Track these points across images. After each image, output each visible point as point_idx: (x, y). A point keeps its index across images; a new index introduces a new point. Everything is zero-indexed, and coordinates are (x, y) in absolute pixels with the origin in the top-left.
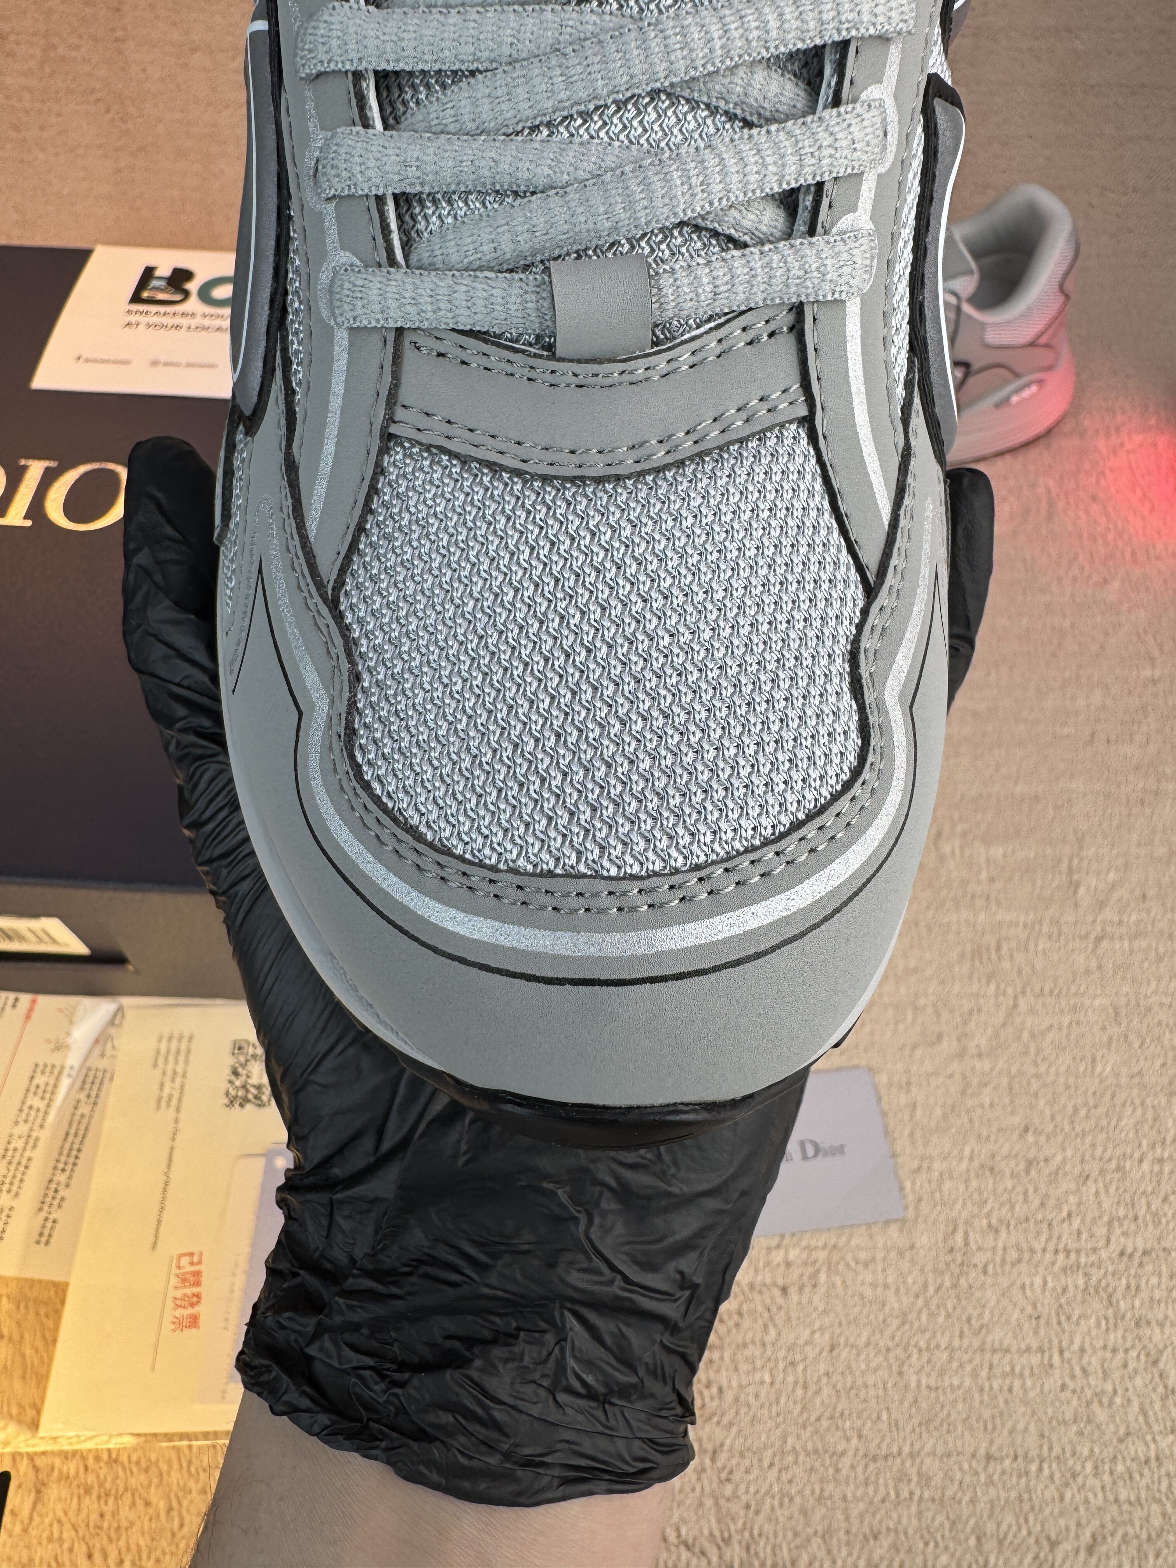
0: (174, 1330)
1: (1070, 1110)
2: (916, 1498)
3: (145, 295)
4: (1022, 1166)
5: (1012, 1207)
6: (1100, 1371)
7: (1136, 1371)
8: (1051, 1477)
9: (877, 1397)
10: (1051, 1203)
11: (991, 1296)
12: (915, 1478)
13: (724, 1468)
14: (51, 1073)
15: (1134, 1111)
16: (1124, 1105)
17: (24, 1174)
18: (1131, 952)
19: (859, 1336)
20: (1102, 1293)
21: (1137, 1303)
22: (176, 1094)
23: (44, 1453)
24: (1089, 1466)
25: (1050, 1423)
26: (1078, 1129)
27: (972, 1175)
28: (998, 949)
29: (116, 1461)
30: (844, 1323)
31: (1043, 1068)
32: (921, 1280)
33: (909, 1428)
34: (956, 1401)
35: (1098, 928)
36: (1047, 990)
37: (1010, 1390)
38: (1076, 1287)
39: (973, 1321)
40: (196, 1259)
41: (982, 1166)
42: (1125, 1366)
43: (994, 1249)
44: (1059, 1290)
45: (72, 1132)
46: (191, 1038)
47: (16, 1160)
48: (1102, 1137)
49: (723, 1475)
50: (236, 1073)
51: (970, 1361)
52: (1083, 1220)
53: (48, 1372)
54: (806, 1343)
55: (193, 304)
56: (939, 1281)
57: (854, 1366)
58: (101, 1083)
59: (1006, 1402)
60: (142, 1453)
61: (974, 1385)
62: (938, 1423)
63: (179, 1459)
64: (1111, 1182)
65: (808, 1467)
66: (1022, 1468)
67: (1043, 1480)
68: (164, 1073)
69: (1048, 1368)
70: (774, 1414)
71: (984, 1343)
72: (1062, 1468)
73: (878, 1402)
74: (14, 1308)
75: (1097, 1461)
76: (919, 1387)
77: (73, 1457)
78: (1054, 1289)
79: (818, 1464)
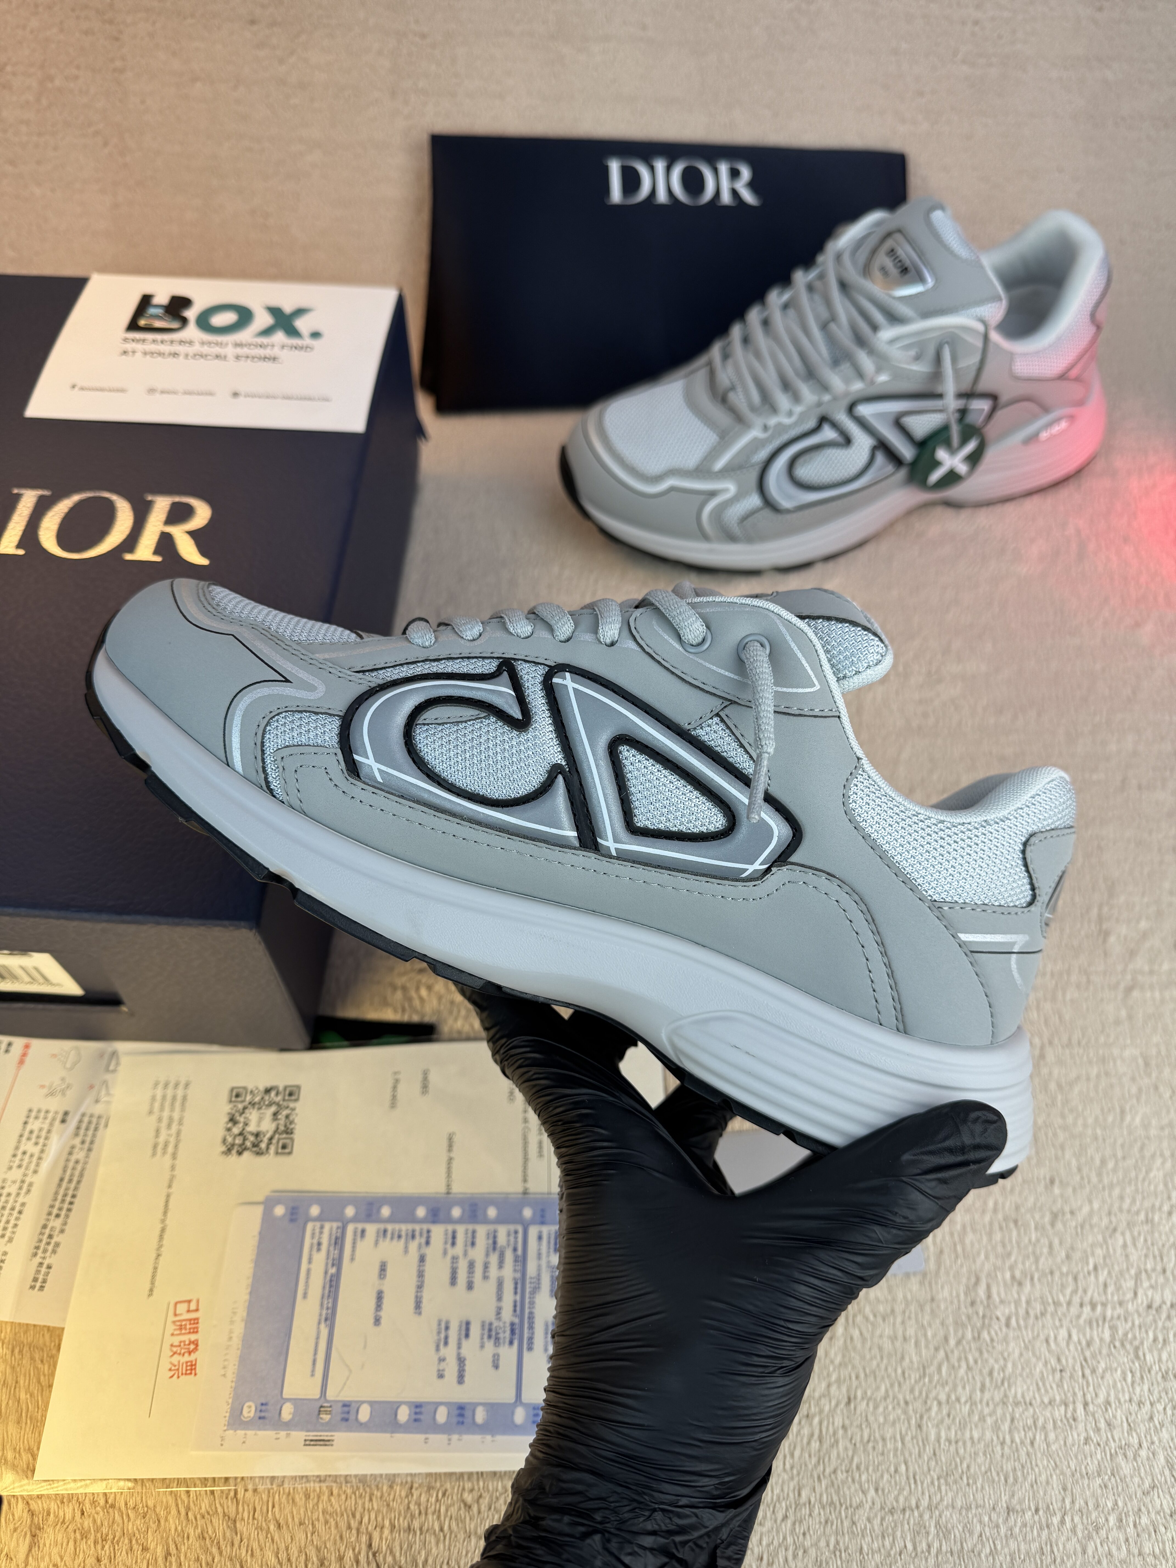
0: (171, 1377)
1: (1097, 1162)
2: (934, 1551)
3: (142, 322)
4: (1047, 1219)
5: (1037, 1261)
6: (1125, 1425)
7: (1162, 1425)
8: (1074, 1530)
9: (896, 1450)
10: (1077, 1255)
11: (1014, 1348)
12: (933, 1531)
14: (45, 1118)
15: (1163, 1163)
16: (1153, 1156)
17: (17, 1219)
18: (1163, 1001)
19: (878, 1388)
20: (1128, 1346)
21: (1164, 1356)
22: (172, 1140)
23: (40, 1497)
24: (1112, 1520)
25: (1073, 1476)
26: (1106, 1181)
27: (996, 1226)
29: (113, 1506)
30: (862, 1375)
31: (1070, 1119)
32: (941, 1333)
33: (927, 1481)
34: (976, 1454)
35: (1129, 977)
36: (1075, 1040)
37: (1032, 1443)
38: (1101, 1340)
39: (995, 1374)
40: (193, 1306)
42: (1151, 1418)
43: (1017, 1303)
44: (1084, 1343)
45: (67, 1177)
46: (187, 1085)
47: (9, 1206)
48: (1130, 1189)
50: (233, 1120)
51: (992, 1414)
52: (1109, 1273)
53: (44, 1416)
54: (823, 1396)
55: (192, 331)
56: (960, 1334)
57: (871, 1418)
58: (96, 1129)
59: (1028, 1454)
60: (139, 1499)
61: (995, 1438)
62: (957, 1476)
63: (177, 1505)
64: (1139, 1234)
65: (823, 1520)
66: (1043, 1520)
67: (1065, 1534)
68: (160, 1120)
69: (1071, 1421)
70: (788, 1466)
71: (1006, 1396)
72: (1085, 1521)
73: (895, 1455)
74: (9, 1353)
75: (1120, 1514)
76: (938, 1440)
77: (69, 1501)
78: (1080, 1342)
79: (834, 1516)
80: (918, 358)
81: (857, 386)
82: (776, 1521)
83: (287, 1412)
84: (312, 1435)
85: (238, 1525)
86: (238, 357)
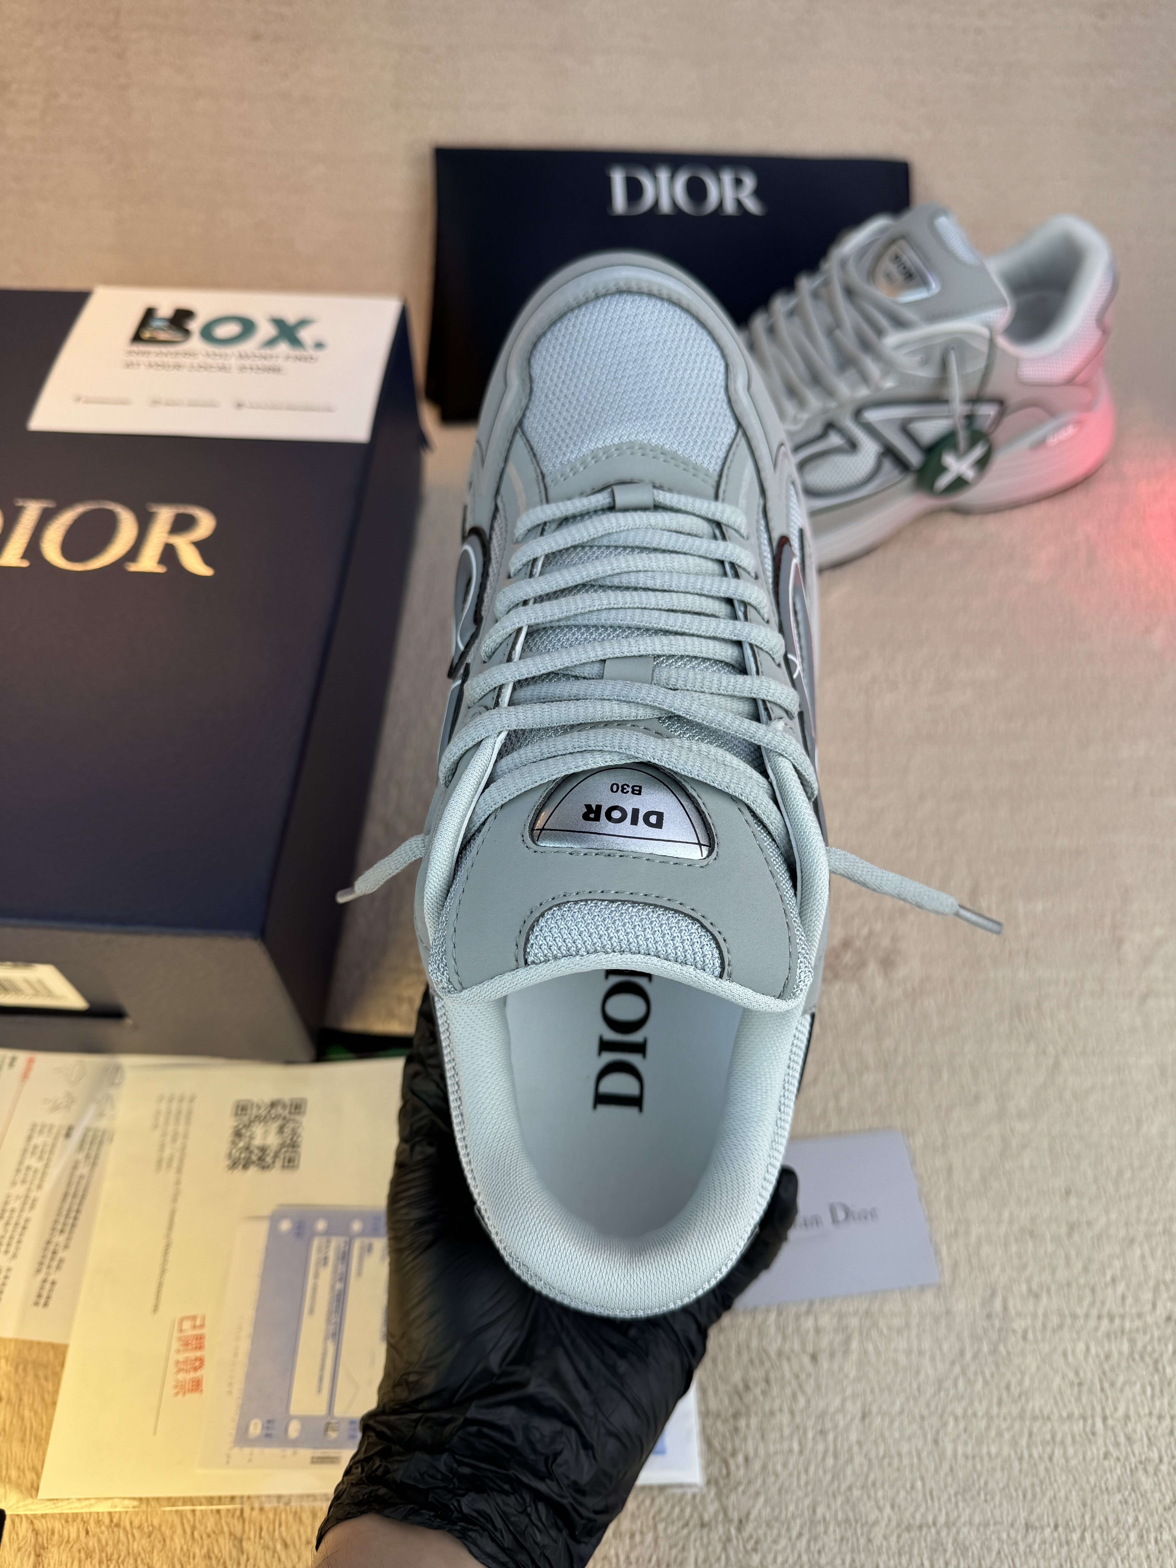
0: (177, 1394)
1: (1114, 1171)
4: (1064, 1230)
5: (1053, 1272)
6: (1145, 1439)
8: (1094, 1547)
9: (912, 1466)
10: (1094, 1267)
11: (1032, 1362)
12: (950, 1548)
13: (751, 1537)
14: (50, 1133)
17: (21, 1234)
19: (893, 1403)
20: (1147, 1359)
22: (177, 1155)
23: (44, 1516)
24: (1133, 1536)
25: (1092, 1491)
26: (1123, 1191)
27: (1012, 1239)
28: (1039, 1005)
29: (118, 1525)
30: (877, 1390)
31: (1086, 1129)
32: (957, 1347)
33: (945, 1497)
34: (994, 1470)
35: (1143, 985)
36: (1089, 1049)
37: (1051, 1458)
38: (1120, 1353)
39: (1013, 1388)
40: (198, 1323)
41: (1022, 1230)
43: (1034, 1316)
44: (1102, 1356)
45: (72, 1192)
46: (192, 1099)
47: (13, 1221)
48: (1147, 1200)
49: (749, 1546)
50: (238, 1134)
51: (1009, 1429)
52: (1128, 1286)
53: (48, 1435)
55: (195, 343)
56: (976, 1347)
57: (887, 1434)
58: (101, 1144)
59: (1047, 1470)
60: (144, 1518)
61: (1013, 1453)
62: (974, 1492)
63: (182, 1524)
64: (1157, 1245)
65: (838, 1537)
66: (1063, 1537)
67: (1085, 1550)
68: (164, 1134)
69: (1090, 1436)
70: (802, 1483)
71: (1023, 1410)
72: (1105, 1537)
73: (912, 1472)
74: (13, 1370)
75: (1141, 1530)
76: (955, 1455)
77: (74, 1520)
78: (1098, 1355)
79: (849, 1534)
80: (925, 362)
81: (863, 392)
82: (790, 1539)
83: (294, 1429)
84: (319, 1453)
85: (244, 1544)
86: (242, 369)
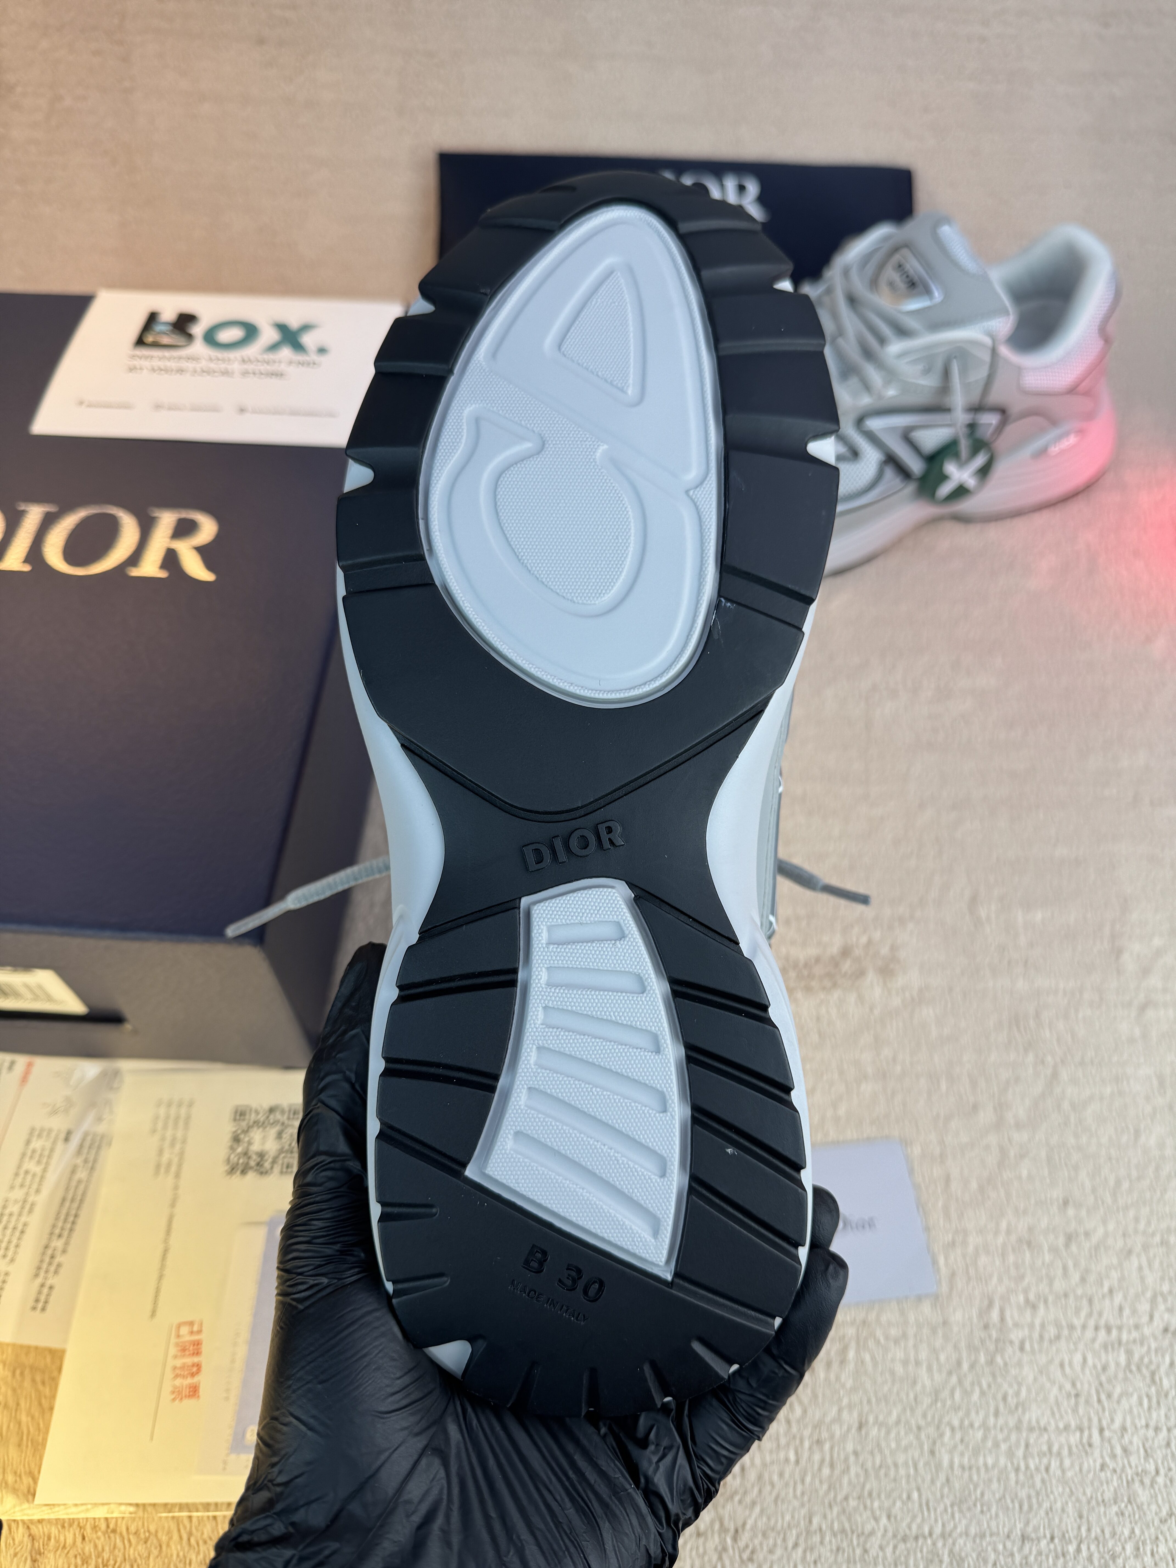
0: (174, 1400)
1: (1112, 1182)
4: (1061, 1240)
5: (1051, 1283)
6: (1142, 1451)
8: (1090, 1559)
9: (908, 1476)
10: (1092, 1278)
11: (1028, 1373)
12: (946, 1559)
13: (747, 1546)
14: (48, 1137)
17: (19, 1239)
19: (890, 1413)
20: (1144, 1370)
22: (175, 1160)
23: (40, 1521)
24: (1129, 1548)
25: (1089, 1502)
26: (1120, 1202)
27: (1009, 1249)
28: (1037, 1015)
29: (114, 1531)
30: (874, 1400)
31: (1084, 1139)
32: (954, 1357)
33: (940, 1508)
34: (990, 1480)
35: (1142, 995)
36: (1088, 1059)
37: (1047, 1469)
38: (1117, 1364)
39: (1009, 1398)
40: (195, 1328)
41: (1020, 1240)
43: (1031, 1326)
44: (1099, 1367)
45: (70, 1196)
46: (190, 1105)
47: (11, 1226)
48: (1145, 1211)
49: (745, 1556)
50: (236, 1139)
51: (1006, 1439)
52: (1125, 1297)
53: (45, 1440)
54: (833, 1421)
55: (198, 347)
56: (973, 1357)
57: (883, 1444)
58: (99, 1148)
59: (1043, 1481)
60: (140, 1523)
61: (1009, 1464)
62: (971, 1503)
63: (179, 1530)
64: (1155, 1256)
65: (834, 1548)
66: (1059, 1549)
67: (1081, 1561)
68: (163, 1139)
69: (1087, 1447)
70: (799, 1493)
71: (1020, 1421)
72: (1101, 1549)
73: (908, 1482)
74: (10, 1374)
75: (1137, 1543)
76: (951, 1466)
77: (71, 1525)
78: (1095, 1367)
79: (845, 1544)
80: (927, 371)
81: (866, 401)
82: (786, 1549)
86: (245, 373)
